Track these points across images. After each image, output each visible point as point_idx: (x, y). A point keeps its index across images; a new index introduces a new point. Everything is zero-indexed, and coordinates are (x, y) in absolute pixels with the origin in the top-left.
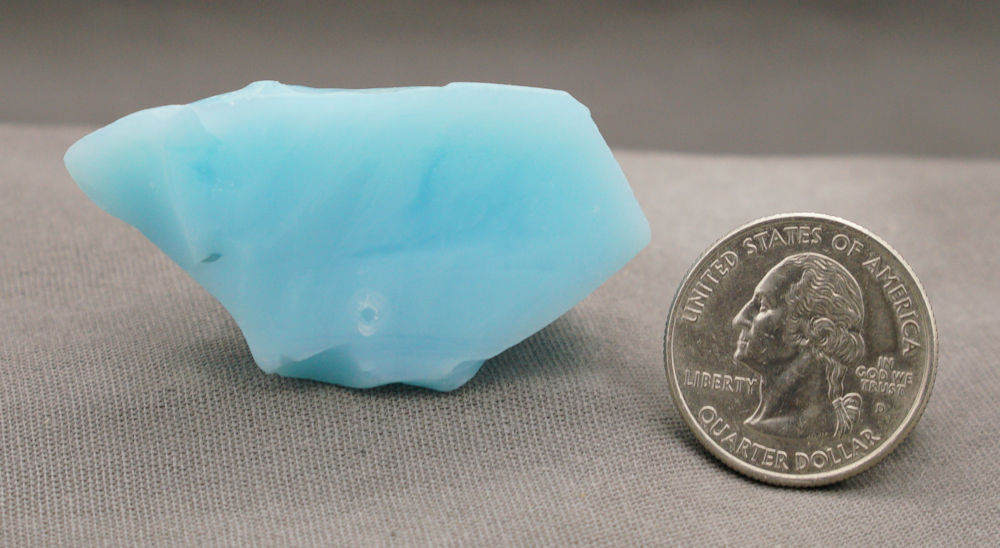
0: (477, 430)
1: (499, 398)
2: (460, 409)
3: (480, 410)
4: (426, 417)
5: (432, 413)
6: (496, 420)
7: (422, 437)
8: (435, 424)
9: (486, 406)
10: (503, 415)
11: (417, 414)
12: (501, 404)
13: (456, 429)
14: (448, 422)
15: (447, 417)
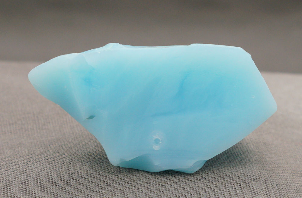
0: (204, 190)
1: (213, 176)
2: (196, 181)
3: (205, 181)
4: (182, 184)
5: (184, 182)
6: (211, 185)
7: (180, 193)
8: (186, 187)
9: (207, 180)
10: (214, 183)
11: (178, 183)
12: (213, 179)
13: (195, 189)
14: (191, 186)
15: (191, 184)
